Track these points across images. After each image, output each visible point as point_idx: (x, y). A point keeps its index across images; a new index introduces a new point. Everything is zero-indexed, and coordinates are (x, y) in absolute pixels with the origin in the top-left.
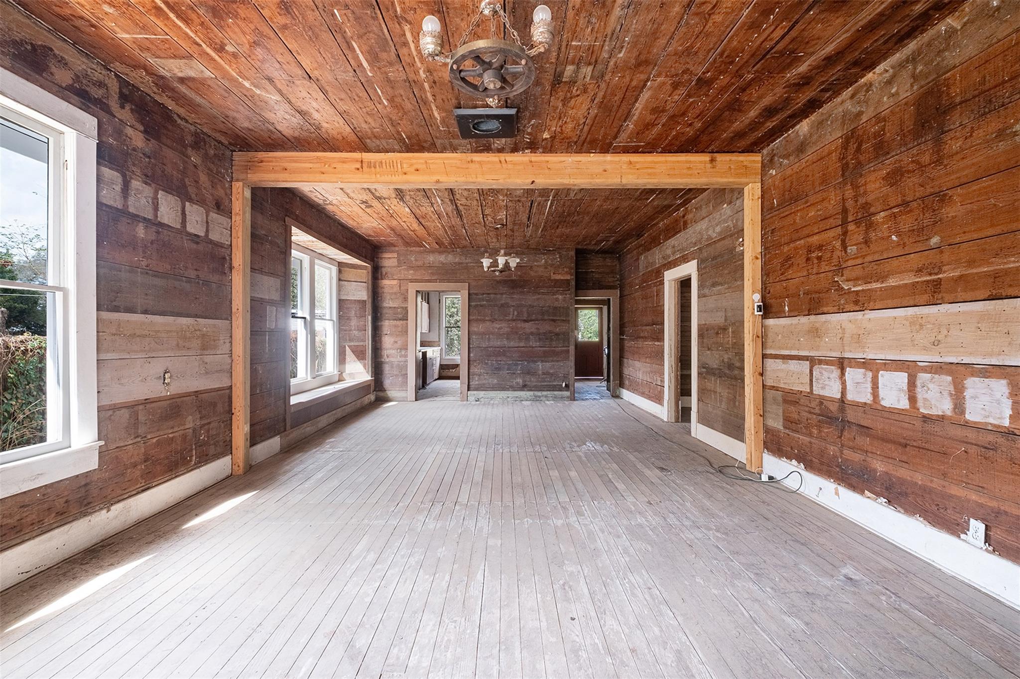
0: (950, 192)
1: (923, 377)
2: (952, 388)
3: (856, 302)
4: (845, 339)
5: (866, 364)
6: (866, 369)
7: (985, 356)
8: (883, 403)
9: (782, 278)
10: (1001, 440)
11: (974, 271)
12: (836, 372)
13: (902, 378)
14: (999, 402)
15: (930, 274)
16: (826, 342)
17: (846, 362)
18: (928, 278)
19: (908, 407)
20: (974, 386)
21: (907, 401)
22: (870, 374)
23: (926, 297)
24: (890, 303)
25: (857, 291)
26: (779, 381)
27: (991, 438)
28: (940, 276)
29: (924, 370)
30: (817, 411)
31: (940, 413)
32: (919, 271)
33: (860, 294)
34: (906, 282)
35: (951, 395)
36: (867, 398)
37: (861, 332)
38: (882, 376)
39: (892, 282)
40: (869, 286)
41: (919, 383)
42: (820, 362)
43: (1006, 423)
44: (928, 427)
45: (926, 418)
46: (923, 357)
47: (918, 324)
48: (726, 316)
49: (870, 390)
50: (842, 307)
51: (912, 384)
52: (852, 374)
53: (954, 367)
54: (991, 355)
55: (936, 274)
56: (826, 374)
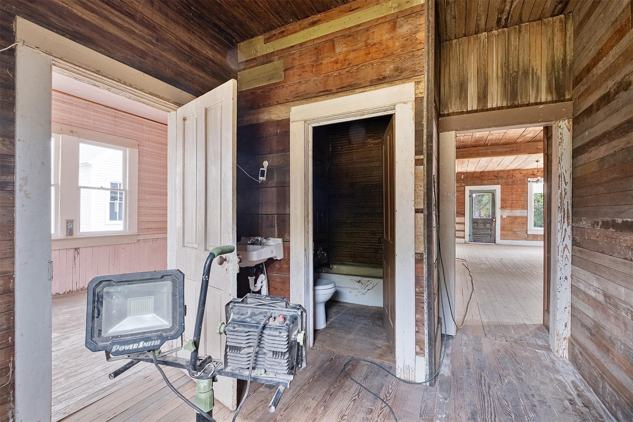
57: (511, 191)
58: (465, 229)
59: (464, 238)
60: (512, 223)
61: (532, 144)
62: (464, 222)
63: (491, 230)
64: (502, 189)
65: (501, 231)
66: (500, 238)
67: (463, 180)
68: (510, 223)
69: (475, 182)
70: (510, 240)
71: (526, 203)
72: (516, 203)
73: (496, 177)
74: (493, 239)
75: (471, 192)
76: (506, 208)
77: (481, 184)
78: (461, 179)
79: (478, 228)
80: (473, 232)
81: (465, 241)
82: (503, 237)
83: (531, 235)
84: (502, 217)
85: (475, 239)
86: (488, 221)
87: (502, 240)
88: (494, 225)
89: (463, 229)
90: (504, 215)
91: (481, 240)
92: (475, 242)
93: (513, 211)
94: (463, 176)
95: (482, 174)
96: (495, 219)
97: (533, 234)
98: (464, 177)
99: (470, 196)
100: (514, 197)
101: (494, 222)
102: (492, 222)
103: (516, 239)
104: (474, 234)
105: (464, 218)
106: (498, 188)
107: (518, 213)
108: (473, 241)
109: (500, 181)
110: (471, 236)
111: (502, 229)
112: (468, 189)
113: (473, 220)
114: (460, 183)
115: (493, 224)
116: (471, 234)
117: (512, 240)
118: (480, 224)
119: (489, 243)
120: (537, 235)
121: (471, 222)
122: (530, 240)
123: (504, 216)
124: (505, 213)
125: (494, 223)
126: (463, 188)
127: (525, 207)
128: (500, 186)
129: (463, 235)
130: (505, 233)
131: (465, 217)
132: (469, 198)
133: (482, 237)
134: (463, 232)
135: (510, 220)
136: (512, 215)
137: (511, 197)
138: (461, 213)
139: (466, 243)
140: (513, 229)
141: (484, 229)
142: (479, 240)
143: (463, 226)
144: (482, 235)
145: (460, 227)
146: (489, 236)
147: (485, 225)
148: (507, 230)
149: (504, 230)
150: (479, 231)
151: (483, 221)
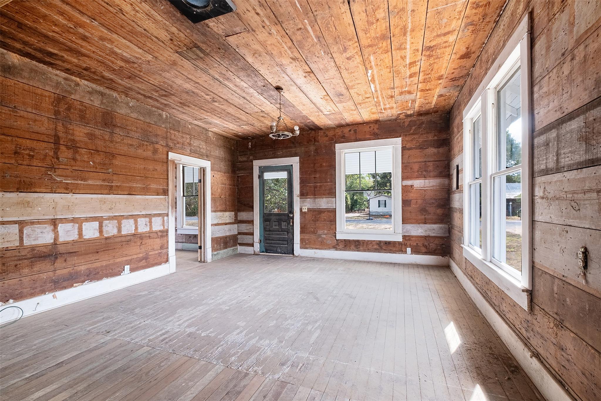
0: (116, 155)
1: (105, 222)
2: (117, 224)
3: (67, 189)
4: (57, 208)
5: (74, 220)
6: (74, 223)
7: (127, 212)
8: (85, 237)
10: (132, 237)
11: (124, 185)
12: (50, 228)
13: (96, 224)
14: (131, 226)
15: (109, 183)
16: (38, 210)
17: (57, 222)
18: (108, 184)
19: (99, 236)
20: (124, 222)
21: (98, 233)
22: (77, 225)
23: (106, 191)
24: (89, 191)
25: (67, 183)
27: (129, 238)
28: (112, 184)
29: (106, 219)
30: (29, 256)
31: (113, 235)
32: (104, 180)
33: (70, 185)
34: (97, 183)
35: (117, 227)
36: (73, 237)
37: (70, 204)
38: (85, 225)
39: (90, 182)
40: (76, 182)
41: (104, 225)
42: (32, 223)
43: (133, 232)
44: (108, 241)
45: (107, 238)
46: (105, 215)
47: (103, 202)
49: (77, 233)
50: (54, 190)
51: (101, 226)
52: (61, 228)
53: (117, 217)
54: (129, 212)
55: (111, 183)
56: (39, 231)
57: (314, 167)
58: (253, 231)
59: (252, 245)
60: (316, 220)
62: (252, 219)
63: (288, 233)
64: (301, 163)
65: (300, 233)
66: (299, 246)
68: (313, 220)
69: (266, 153)
70: (313, 248)
71: (333, 187)
72: (321, 186)
73: (293, 143)
74: (290, 248)
76: (307, 195)
77: (273, 155)
78: (248, 148)
79: (271, 229)
80: (264, 236)
81: (254, 252)
82: (304, 245)
83: (341, 241)
84: (301, 210)
85: (268, 248)
86: (283, 218)
87: (303, 250)
88: (291, 224)
89: (252, 232)
90: (304, 207)
91: (275, 249)
92: (267, 252)
93: (317, 200)
94: (250, 143)
96: (293, 213)
97: (345, 240)
98: (252, 146)
99: (259, 177)
100: (317, 176)
101: (291, 218)
102: (288, 219)
103: (321, 247)
104: (266, 239)
105: (252, 212)
106: (295, 162)
107: (323, 203)
108: (264, 250)
109: (298, 150)
110: (262, 242)
111: (303, 230)
112: (257, 164)
113: (264, 217)
114: (247, 156)
115: (290, 222)
116: (262, 239)
117: (316, 249)
118: (274, 223)
119: (285, 254)
120: (349, 241)
121: (262, 219)
122: (341, 250)
123: (305, 210)
124: (305, 204)
125: (291, 220)
126: (251, 163)
127: (332, 193)
128: (297, 159)
129: (250, 242)
130: (306, 237)
132: (258, 180)
133: (277, 244)
134: (251, 237)
135: (313, 215)
136: (316, 208)
137: (313, 176)
138: (248, 204)
139: (256, 255)
140: (317, 231)
141: (279, 231)
142: (272, 248)
143: (251, 227)
144: (276, 240)
145: (248, 228)
146: (286, 242)
147: (280, 225)
148: (309, 233)
149: (304, 233)
150: (272, 235)
151: (278, 217)
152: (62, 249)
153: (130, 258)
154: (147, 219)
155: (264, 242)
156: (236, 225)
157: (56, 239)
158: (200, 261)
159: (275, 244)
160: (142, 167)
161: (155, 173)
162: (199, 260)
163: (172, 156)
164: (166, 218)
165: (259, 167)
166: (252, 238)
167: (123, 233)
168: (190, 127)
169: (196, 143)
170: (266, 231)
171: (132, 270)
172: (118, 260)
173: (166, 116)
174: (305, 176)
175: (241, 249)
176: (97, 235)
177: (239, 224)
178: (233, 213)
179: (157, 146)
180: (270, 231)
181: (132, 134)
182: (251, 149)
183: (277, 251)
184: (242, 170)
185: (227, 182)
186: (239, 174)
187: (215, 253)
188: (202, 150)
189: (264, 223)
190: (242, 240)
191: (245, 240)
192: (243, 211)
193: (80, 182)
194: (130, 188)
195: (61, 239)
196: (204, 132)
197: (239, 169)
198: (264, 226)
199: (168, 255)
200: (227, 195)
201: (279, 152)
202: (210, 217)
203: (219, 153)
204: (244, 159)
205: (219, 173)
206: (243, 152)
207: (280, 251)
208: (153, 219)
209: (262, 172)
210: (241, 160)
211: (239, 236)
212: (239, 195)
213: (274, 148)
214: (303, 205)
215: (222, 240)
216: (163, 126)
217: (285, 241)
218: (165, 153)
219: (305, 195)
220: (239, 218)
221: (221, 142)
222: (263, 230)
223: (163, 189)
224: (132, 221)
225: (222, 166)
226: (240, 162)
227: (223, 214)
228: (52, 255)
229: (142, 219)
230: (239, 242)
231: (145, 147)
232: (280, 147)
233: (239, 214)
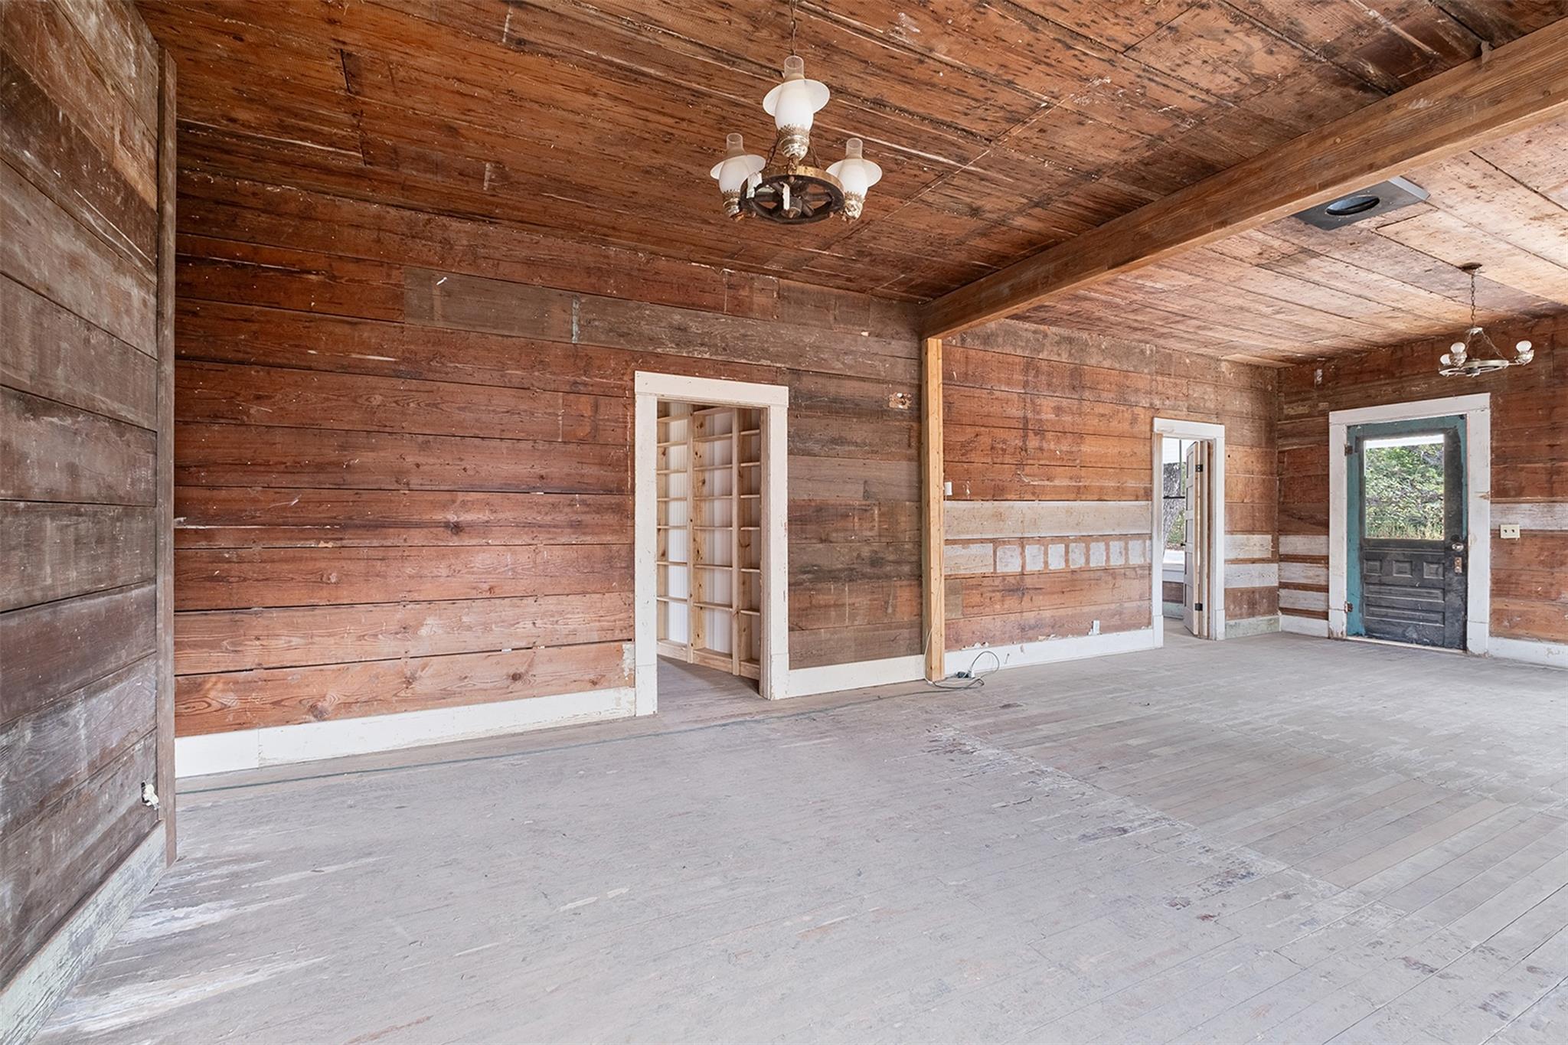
0: (1085, 436)
1: (1072, 546)
2: (1085, 550)
3: (1034, 494)
4: (1025, 522)
5: (1040, 540)
6: (1040, 544)
7: (1097, 530)
8: (1051, 568)
9: (964, 459)
10: (1102, 574)
11: (1094, 484)
12: (1018, 550)
13: (1062, 548)
14: (1102, 554)
15: (1076, 482)
16: (1009, 525)
17: (1025, 542)
18: (1075, 484)
19: (1065, 567)
20: (1093, 547)
21: (1064, 563)
22: (1043, 548)
23: (1073, 496)
24: (1055, 497)
25: (1034, 485)
26: (959, 568)
27: (1099, 574)
28: (1080, 484)
29: (1073, 541)
30: (1001, 588)
31: (1080, 566)
32: (1071, 478)
33: (1037, 488)
34: (1064, 484)
35: (1085, 554)
36: (1038, 566)
37: (1037, 517)
38: (1051, 548)
39: (1057, 482)
40: (1043, 483)
41: (1070, 550)
42: (1004, 542)
43: (1104, 564)
44: (1074, 576)
45: (1073, 572)
46: (1072, 533)
47: (1069, 512)
48: (865, 491)
49: (1043, 560)
50: (1022, 496)
51: (1067, 552)
52: (1031, 550)
53: (1085, 538)
54: (1099, 530)
55: (1078, 483)
56: (1009, 553)
57: (1549, 417)
58: (1328, 581)
59: (1325, 616)
60: (1554, 563)
61: (1120, 222)
62: (1324, 553)
63: (1445, 592)
64: (1499, 410)
65: (1493, 596)
66: (1486, 628)
67: (1321, 387)
68: (1542, 562)
69: (1372, 392)
70: (1540, 639)
74: (1452, 630)
75: (1357, 436)
76: (1519, 494)
77: (1396, 395)
78: (1312, 384)
79: (1386, 579)
80: (1363, 597)
81: (1330, 632)
82: (1507, 627)
84: (1496, 534)
85: (1373, 626)
86: (1429, 552)
87: (1501, 640)
88: (1459, 569)
89: (1323, 583)
90: (1509, 528)
91: (1399, 631)
92: (1371, 637)
93: (1558, 507)
94: (1319, 372)
95: (1399, 354)
96: (1465, 542)
98: (1323, 376)
99: (1349, 451)
100: (1562, 441)
101: (1458, 554)
102: (1446, 556)
104: (1367, 603)
105: (1325, 537)
106: (1474, 406)
108: (1363, 631)
110: (1355, 610)
111: (1501, 586)
112: (1340, 422)
113: (1361, 548)
114: (1310, 402)
115: (1452, 565)
116: (1356, 602)
117: (1555, 641)
118: (1395, 566)
119: (1434, 645)
121: (1355, 555)
123: (1510, 532)
124: (1512, 518)
125: (1459, 561)
126: (1321, 419)
128: (1484, 399)
129: (1320, 607)
130: (1512, 607)
131: (1328, 535)
132: (1345, 459)
133: (1404, 619)
134: (1321, 595)
135: (1542, 549)
136: (1556, 528)
137: (1545, 442)
138: (1312, 517)
139: (1337, 639)
140: (1559, 593)
141: (1414, 587)
142: (1388, 628)
143: (1322, 571)
144: (1404, 609)
145: (1311, 574)
146: (1439, 617)
147: (1416, 569)
148: (1528, 596)
149: (1507, 595)
150: (1390, 594)
151: (1409, 551)
152: (1029, 582)
153: (1099, 608)
154: (1122, 544)
155: (1361, 611)
156: (1275, 566)
157: (1023, 567)
158: (1200, 636)
159: (1399, 618)
160: (1116, 451)
161: (1133, 459)
162: (1196, 632)
163: (1159, 423)
164: (1148, 542)
165: (1349, 427)
166: (1323, 598)
167: (1092, 565)
168: (1188, 361)
169: (1196, 392)
170: (1368, 584)
171: (1104, 630)
172: (1086, 609)
173: (1151, 350)
174: (1512, 444)
175: (1285, 622)
176: (1062, 565)
177: (1283, 564)
178: (1269, 537)
179: (1137, 410)
180: (1382, 584)
181: (1105, 395)
182: (1323, 384)
183: (1405, 636)
184: (1293, 436)
185: (1257, 467)
186: (1283, 446)
187: (1232, 622)
188: (1208, 404)
189: (1362, 563)
190: (1292, 600)
191: (1302, 601)
192: (1297, 532)
193: (1047, 483)
194: (1101, 488)
195: (1029, 568)
196: (1213, 365)
197: (1285, 435)
198: (1362, 572)
199: (1150, 613)
200: (1257, 495)
201: (1418, 386)
202: (1223, 544)
203: (1241, 403)
204: (1302, 409)
205: (1241, 448)
206: (1298, 393)
207: (1415, 636)
208: (1131, 543)
209: (1357, 438)
210: (1292, 413)
211: (1283, 592)
212: (1285, 496)
213: (1401, 377)
214: (1505, 520)
215: (1245, 597)
216: (1146, 371)
217: (1438, 612)
218: (1148, 420)
219: (1513, 493)
220: (1282, 550)
221: (1244, 380)
222: (1358, 581)
223: (1145, 488)
224: (1102, 545)
225: (1247, 431)
226: (1289, 417)
227: (1248, 539)
228: (1018, 590)
229: (1116, 543)
230: (1281, 605)
231: (1120, 414)
232: (1418, 373)
233: (1282, 539)
